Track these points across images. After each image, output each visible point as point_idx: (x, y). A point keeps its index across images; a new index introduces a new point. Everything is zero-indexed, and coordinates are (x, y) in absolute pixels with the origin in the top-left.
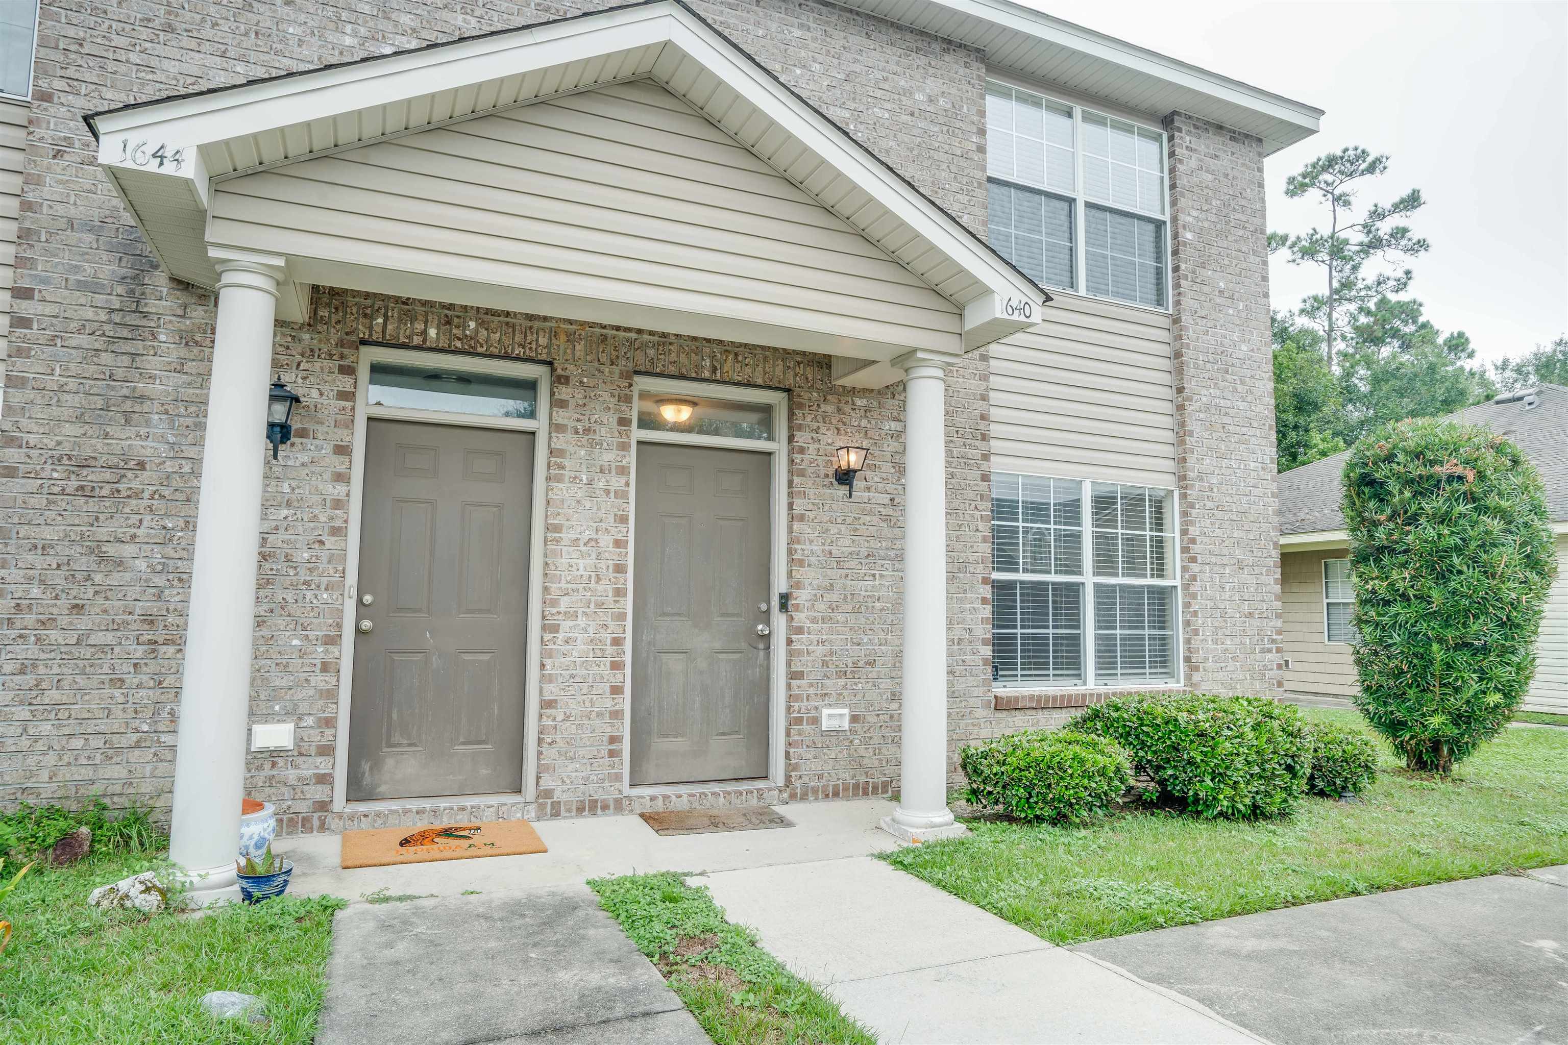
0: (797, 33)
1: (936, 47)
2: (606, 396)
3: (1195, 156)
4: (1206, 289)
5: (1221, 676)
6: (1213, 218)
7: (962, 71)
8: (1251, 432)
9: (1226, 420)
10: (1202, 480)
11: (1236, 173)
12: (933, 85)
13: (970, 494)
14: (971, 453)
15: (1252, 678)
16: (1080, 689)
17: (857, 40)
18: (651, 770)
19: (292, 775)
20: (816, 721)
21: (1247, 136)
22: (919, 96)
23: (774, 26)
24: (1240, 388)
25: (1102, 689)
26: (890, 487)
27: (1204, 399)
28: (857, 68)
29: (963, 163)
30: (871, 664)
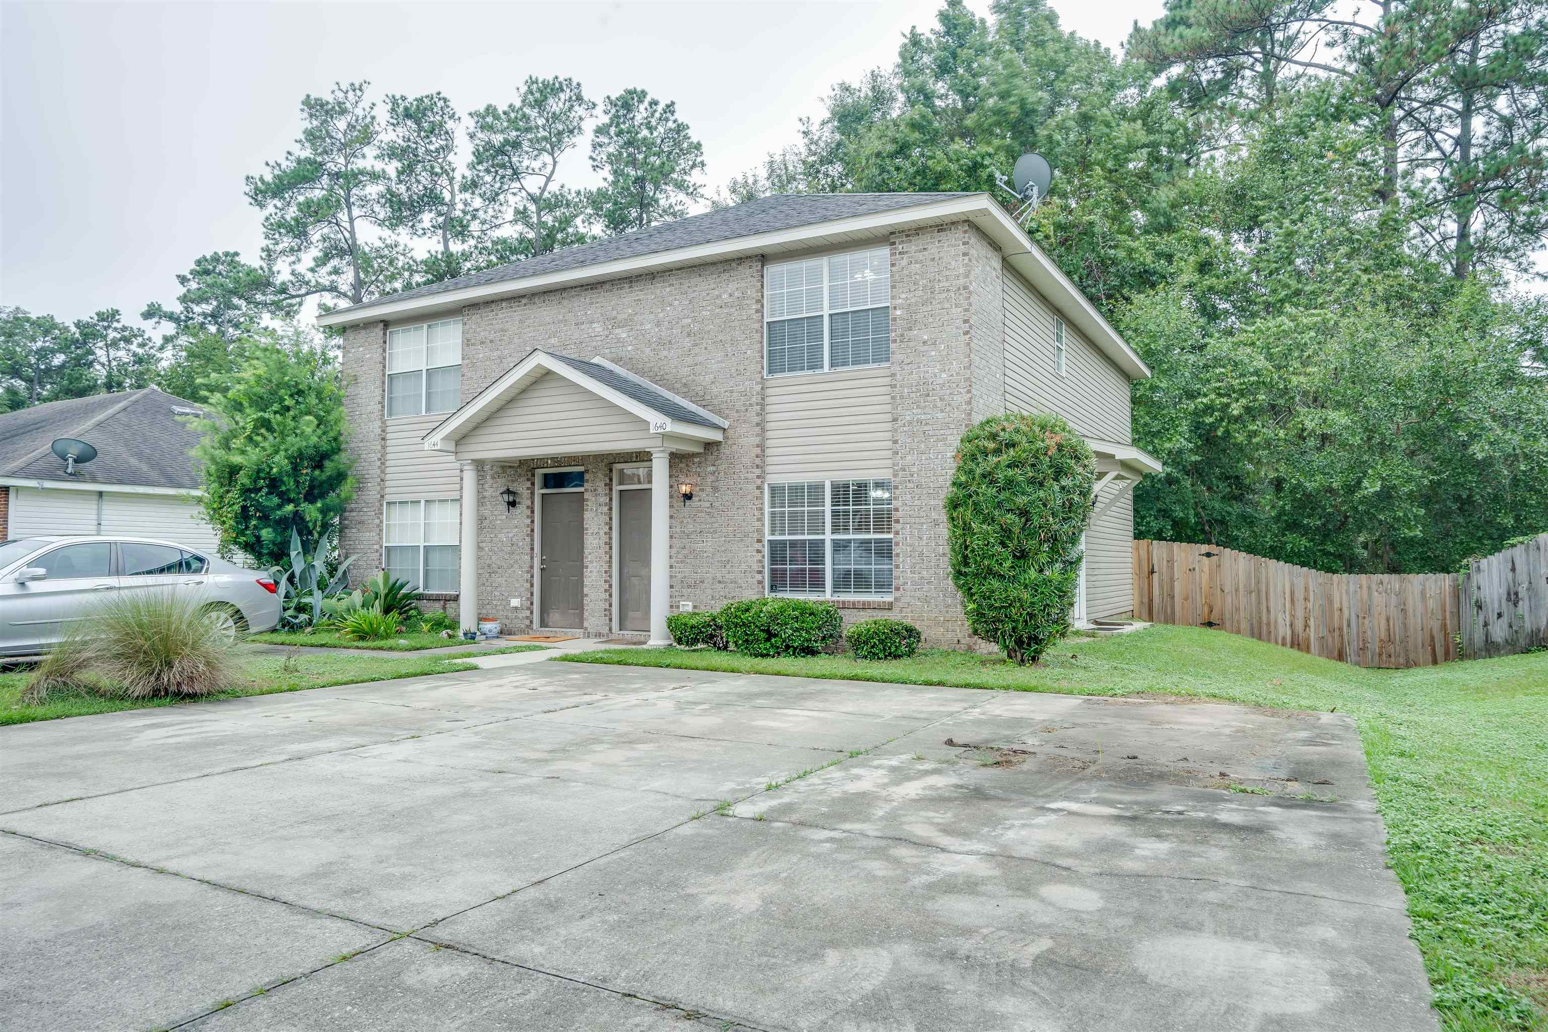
0: (668, 289)
1: (734, 265)
2: (600, 475)
3: (905, 256)
4: (911, 344)
5: (918, 594)
6: (921, 293)
7: (748, 271)
8: (949, 432)
9: (926, 428)
10: (904, 470)
11: (941, 255)
12: (732, 286)
13: (750, 497)
14: (750, 476)
15: (944, 596)
16: (821, 598)
17: (696, 280)
18: (628, 624)
19: (520, 616)
20: (678, 607)
21: (953, 223)
22: (725, 296)
23: (658, 292)
24: (939, 404)
25: (835, 598)
26: (710, 499)
27: (908, 418)
28: (693, 295)
29: (747, 322)
30: (702, 582)
